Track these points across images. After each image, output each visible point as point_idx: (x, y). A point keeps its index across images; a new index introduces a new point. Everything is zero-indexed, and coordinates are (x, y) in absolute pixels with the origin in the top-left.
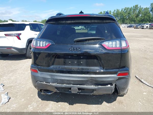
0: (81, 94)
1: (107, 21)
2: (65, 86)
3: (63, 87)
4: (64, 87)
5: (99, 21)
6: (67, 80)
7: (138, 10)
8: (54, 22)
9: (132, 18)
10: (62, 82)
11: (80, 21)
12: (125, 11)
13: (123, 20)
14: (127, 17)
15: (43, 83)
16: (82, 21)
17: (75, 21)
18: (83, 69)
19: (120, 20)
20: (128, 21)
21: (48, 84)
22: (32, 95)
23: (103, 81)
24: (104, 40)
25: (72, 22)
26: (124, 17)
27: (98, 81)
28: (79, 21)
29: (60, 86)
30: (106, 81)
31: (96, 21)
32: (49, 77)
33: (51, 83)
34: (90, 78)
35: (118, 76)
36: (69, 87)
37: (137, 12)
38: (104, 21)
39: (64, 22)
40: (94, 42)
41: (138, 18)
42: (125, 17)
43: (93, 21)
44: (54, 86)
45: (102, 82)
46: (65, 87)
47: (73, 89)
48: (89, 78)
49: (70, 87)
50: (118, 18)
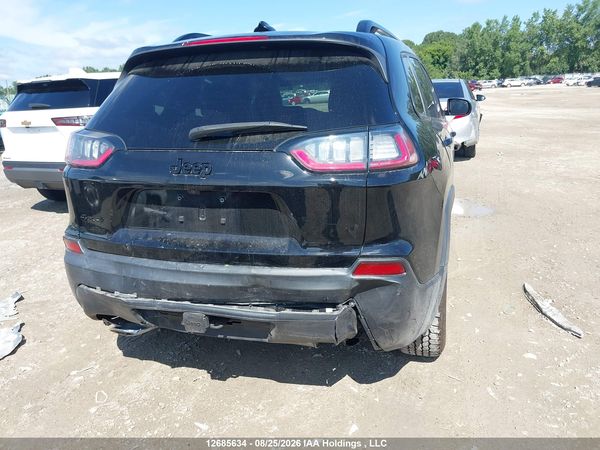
0: (232, 337)
1: (337, 59)
2: (164, 306)
3: (155, 308)
4: (160, 309)
5: (303, 60)
6: (171, 284)
8: (147, 69)
10: (154, 289)
11: (234, 62)
12: (583, 15)
13: (570, 56)
14: (588, 42)
15: (93, 290)
16: (239, 62)
17: (214, 63)
18: (226, 244)
20: (593, 59)
21: (109, 295)
22: (98, 337)
23: (299, 291)
24: (301, 134)
25: (207, 64)
26: (578, 40)
27: (281, 290)
28: (230, 62)
29: (147, 305)
30: (309, 291)
31: (293, 60)
32: (114, 272)
33: (117, 293)
34: (252, 280)
35: (354, 273)
36: (175, 310)
38: (325, 60)
39: (178, 66)
40: (263, 143)
42: (579, 44)
43: (280, 60)
44: (128, 303)
45: (299, 295)
46: (163, 309)
47: (189, 317)
48: (245, 278)
49: (180, 311)
50: (548, 46)
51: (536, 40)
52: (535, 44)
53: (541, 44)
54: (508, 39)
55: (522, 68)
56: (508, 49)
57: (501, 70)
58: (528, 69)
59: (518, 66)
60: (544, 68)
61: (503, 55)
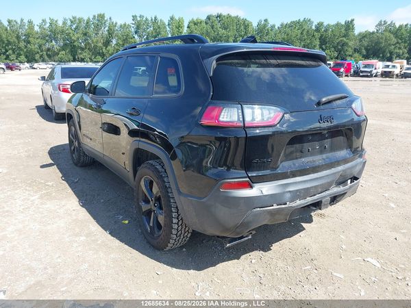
7: (107, 28)
9: (96, 47)
12: (74, 26)
13: (72, 51)
14: (81, 43)
15: (270, 208)
19: (63, 48)
20: (86, 54)
26: (75, 41)
33: (288, 203)
37: (104, 31)
41: (109, 48)
42: (76, 44)
47: (325, 202)
50: (56, 42)
51: (47, 38)
52: (47, 41)
53: (51, 42)
54: (27, 35)
55: (41, 56)
56: (29, 42)
57: (26, 57)
58: (46, 58)
59: (38, 55)
60: (56, 58)
61: (26, 47)
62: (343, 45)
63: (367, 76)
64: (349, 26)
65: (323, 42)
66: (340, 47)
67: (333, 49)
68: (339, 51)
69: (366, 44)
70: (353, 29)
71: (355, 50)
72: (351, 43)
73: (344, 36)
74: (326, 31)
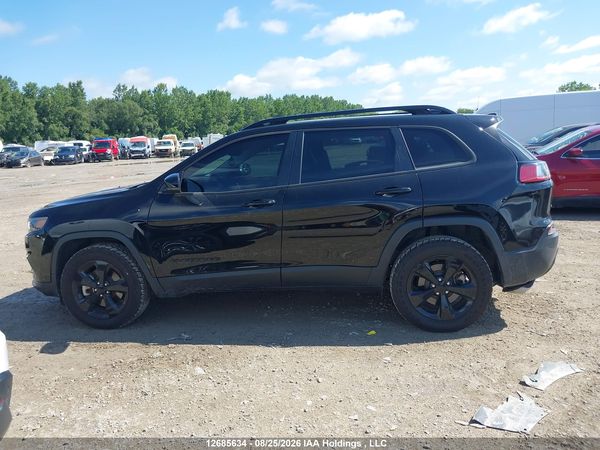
62: (73, 118)
63: (141, 157)
64: (76, 91)
65: (42, 112)
66: (70, 120)
67: (60, 123)
68: (71, 126)
69: (105, 115)
70: (83, 95)
71: (92, 124)
72: (85, 115)
73: (74, 104)
74: (43, 96)
